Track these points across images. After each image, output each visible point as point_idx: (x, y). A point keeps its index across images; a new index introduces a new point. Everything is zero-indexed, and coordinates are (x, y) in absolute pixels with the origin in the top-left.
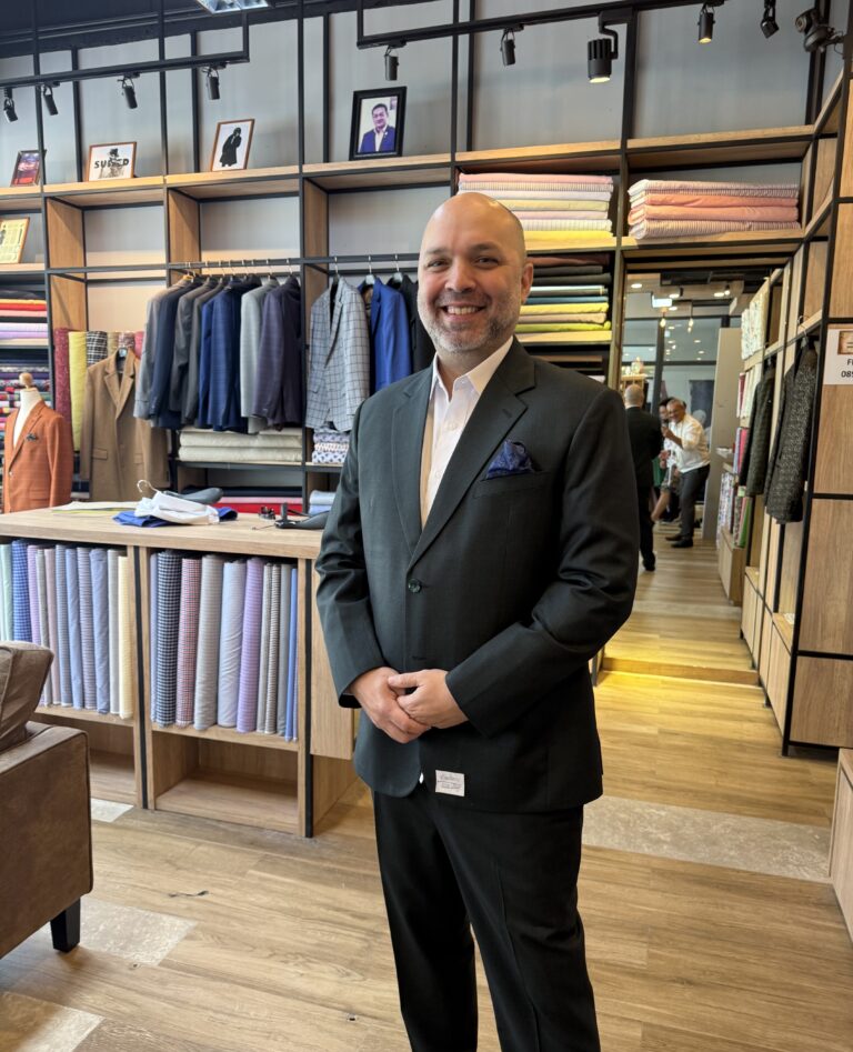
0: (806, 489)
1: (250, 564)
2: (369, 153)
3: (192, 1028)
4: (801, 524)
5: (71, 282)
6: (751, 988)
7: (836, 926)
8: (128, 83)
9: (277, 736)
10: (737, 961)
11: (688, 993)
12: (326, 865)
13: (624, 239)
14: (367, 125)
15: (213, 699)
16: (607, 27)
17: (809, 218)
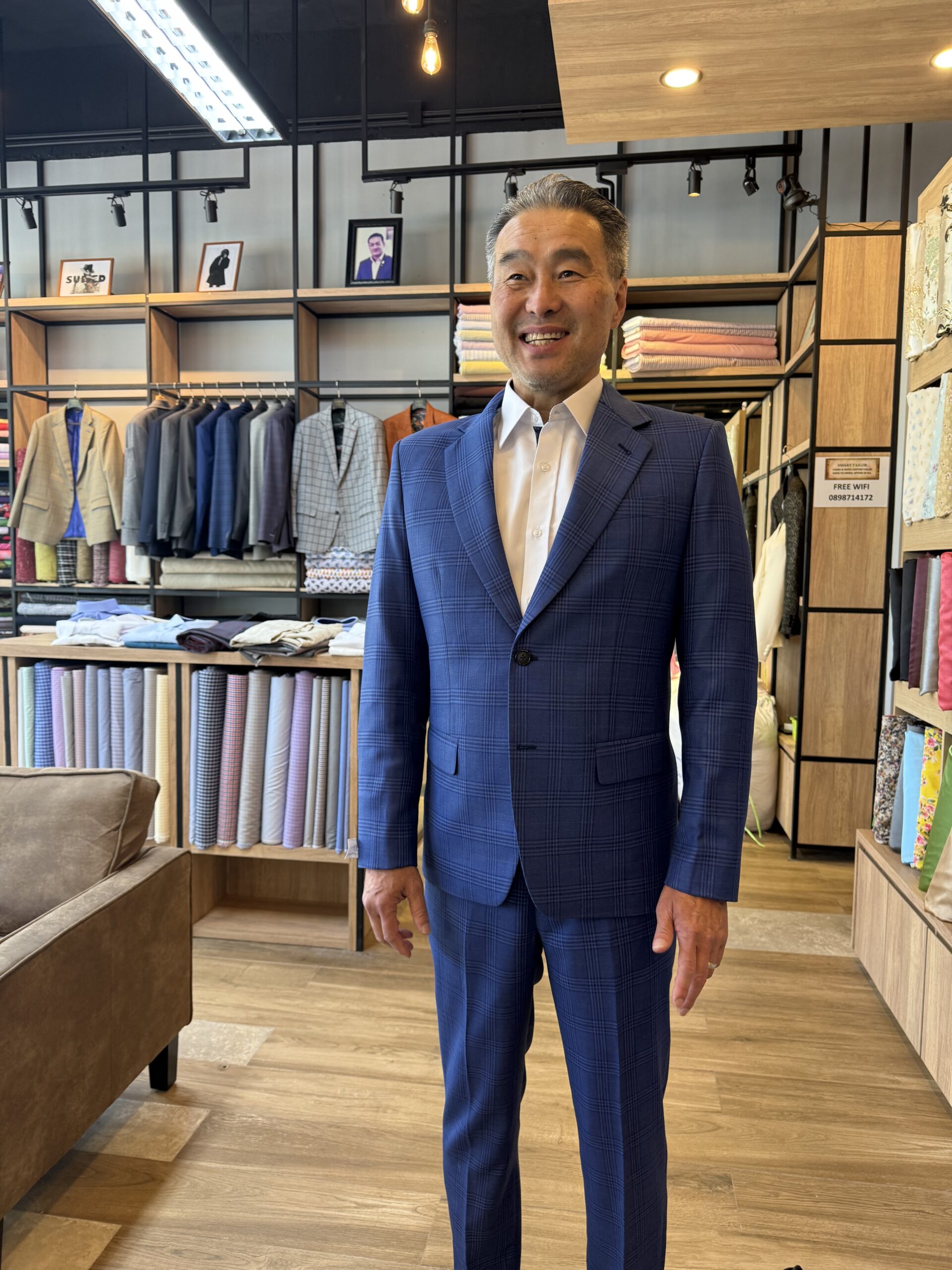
0: (801, 604)
1: (299, 677)
2: (365, 279)
3: (302, 1111)
4: (800, 636)
5: (32, 399)
6: (801, 1039)
7: (864, 988)
8: (118, 201)
9: (326, 849)
10: (785, 1020)
11: (749, 1047)
12: (385, 972)
13: (618, 371)
14: (363, 253)
15: (258, 816)
16: (604, 177)
17: (788, 358)
